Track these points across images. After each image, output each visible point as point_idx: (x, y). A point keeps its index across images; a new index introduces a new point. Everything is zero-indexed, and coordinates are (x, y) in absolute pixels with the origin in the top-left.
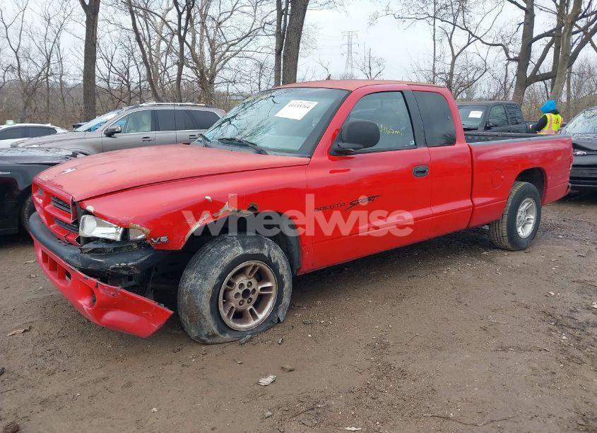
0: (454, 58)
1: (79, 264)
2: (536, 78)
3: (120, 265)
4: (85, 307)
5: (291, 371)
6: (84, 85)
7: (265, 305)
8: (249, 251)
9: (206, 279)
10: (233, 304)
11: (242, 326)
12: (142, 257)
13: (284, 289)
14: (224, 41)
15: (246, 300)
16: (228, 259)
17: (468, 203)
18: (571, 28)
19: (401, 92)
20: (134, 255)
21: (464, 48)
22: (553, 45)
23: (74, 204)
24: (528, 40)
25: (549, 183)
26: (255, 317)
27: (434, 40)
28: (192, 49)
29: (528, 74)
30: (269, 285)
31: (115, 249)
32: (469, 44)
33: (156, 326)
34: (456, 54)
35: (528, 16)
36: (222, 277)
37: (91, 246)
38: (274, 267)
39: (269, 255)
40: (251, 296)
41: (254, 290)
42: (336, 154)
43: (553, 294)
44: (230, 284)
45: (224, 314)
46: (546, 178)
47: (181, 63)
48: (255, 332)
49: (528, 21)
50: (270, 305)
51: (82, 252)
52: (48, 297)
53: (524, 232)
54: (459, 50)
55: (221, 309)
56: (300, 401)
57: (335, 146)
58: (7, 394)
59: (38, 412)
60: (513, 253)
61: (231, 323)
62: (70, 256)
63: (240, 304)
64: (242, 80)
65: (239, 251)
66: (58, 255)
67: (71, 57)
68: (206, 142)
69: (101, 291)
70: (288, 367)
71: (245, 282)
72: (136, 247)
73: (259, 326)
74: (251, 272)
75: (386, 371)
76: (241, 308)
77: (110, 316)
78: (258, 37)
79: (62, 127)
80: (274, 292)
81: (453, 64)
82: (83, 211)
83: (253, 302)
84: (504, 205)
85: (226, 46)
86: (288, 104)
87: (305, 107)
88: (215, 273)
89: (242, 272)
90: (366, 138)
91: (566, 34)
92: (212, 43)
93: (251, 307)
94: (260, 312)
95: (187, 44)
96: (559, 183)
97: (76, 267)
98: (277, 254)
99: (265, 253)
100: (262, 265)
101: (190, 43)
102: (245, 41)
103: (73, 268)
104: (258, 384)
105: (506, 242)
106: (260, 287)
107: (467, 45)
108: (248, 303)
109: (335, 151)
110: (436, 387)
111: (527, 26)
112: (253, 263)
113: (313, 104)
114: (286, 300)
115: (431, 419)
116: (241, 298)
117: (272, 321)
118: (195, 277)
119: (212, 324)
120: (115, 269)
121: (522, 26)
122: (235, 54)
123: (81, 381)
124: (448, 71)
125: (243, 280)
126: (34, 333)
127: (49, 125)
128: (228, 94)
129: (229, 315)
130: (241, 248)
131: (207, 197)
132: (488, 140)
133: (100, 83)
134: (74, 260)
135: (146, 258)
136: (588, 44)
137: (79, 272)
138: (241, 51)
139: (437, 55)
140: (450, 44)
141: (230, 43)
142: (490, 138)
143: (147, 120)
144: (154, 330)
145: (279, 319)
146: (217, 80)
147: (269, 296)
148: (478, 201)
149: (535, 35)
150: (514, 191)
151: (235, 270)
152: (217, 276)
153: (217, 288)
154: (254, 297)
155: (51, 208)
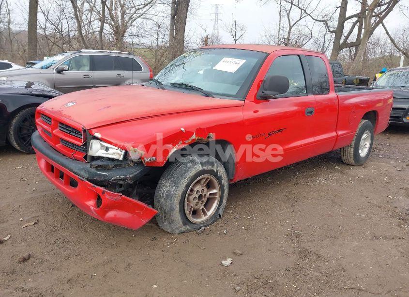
0: (291, 28)
1: (87, 176)
2: (346, 45)
3: (120, 177)
4: (92, 208)
5: (241, 255)
6: (29, 32)
7: (212, 205)
8: (205, 168)
9: (178, 187)
10: (192, 205)
11: (198, 221)
12: (135, 172)
13: (224, 195)
14: (133, 6)
15: (200, 202)
16: (192, 173)
17: (334, 134)
18: (372, 13)
19: (298, 55)
20: (130, 170)
21: (297, 22)
22: (358, 24)
23: (84, 131)
24: (343, 19)
25: (379, 121)
26: (205, 214)
27: (280, 15)
28: (110, 10)
29: (341, 42)
30: (215, 191)
31: (116, 166)
32: (300, 19)
33: (144, 221)
34: (291, 25)
35: (343, 2)
36: (188, 186)
37: (98, 163)
38: (219, 179)
39: (217, 171)
40: (203, 199)
41: (205, 195)
42: (260, 98)
43: (391, 197)
44: (192, 190)
45: (187, 212)
46: (378, 117)
47: (103, 20)
48: (206, 224)
49: (343, 6)
50: (215, 205)
51: (91, 167)
52: (42, 196)
53: (363, 153)
54: (294, 23)
55: (186, 208)
56: (256, 278)
57: (260, 93)
58: (39, 275)
59: (69, 290)
60: (355, 167)
61: (191, 218)
62: (79, 169)
63: (196, 205)
64: (143, 35)
65: (200, 168)
66: (67, 168)
67: (18, 10)
68: (160, 85)
69: (107, 196)
70: (239, 252)
71: (200, 190)
72: (132, 164)
73: (208, 220)
74: (204, 183)
75: (305, 254)
76: (196, 207)
77: (111, 214)
78: (157, 4)
79: (16, 63)
80: (217, 197)
81: (289, 33)
82: (91, 136)
83: (204, 204)
84: (353, 135)
85: (134, 10)
86: (223, 60)
87: (236, 63)
88: (184, 182)
89: (199, 182)
90: (280, 87)
91: (368, 17)
92: (122, 6)
93: (203, 207)
94: (208, 210)
95: (107, 6)
96: (384, 121)
97: (83, 178)
98: (221, 171)
99: (215, 169)
100: (212, 178)
101: (109, 6)
102: (148, 7)
103: (82, 178)
104: (222, 264)
105: (352, 161)
106: (209, 193)
107: (300, 20)
108: (201, 204)
109: (260, 96)
110: (344, 266)
111: (343, 9)
112: (206, 176)
113: (242, 62)
114: (224, 202)
115: (350, 291)
116: (197, 201)
117: (216, 217)
118: (170, 186)
119: (180, 219)
120: (114, 180)
121: (339, 9)
122: (140, 16)
123: (92, 263)
124: (286, 37)
125: (199, 188)
126: (42, 225)
127: (6, 61)
128: (133, 44)
129: (190, 213)
130: (200, 166)
131: (182, 129)
132: (349, 91)
133: (39, 31)
134: (82, 173)
135: (138, 172)
136: (381, 25)
137: (87, 182)
138: (144, 14)
139: (282, 25)
140: (289, 18)
141: (136, 8)
142: (351, 89)
143: (86, 62)
144: (143, 224)
145: (220, 216)
146: (126, 34)
147: (215, 199)
148: (340, 133)
149: (347, 16)
150: (360, 125)
151: (196, 181)
152: (185, 185)
153: (184, 193)
154: (205, 200)
155: (58, 132)
